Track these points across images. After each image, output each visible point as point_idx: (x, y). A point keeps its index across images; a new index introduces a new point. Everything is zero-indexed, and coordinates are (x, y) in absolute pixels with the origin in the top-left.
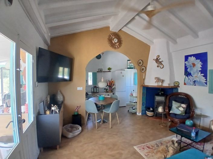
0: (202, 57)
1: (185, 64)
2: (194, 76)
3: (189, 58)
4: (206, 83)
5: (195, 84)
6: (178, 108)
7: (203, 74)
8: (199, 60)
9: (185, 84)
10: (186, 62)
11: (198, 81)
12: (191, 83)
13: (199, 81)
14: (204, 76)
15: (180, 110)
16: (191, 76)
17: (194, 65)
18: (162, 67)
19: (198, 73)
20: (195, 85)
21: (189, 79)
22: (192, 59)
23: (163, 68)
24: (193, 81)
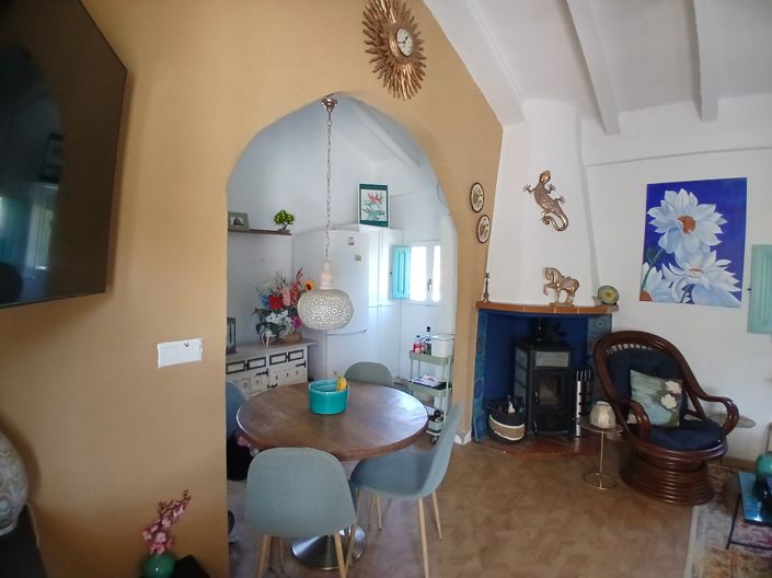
0: (726, 196)
1: (649, 218)
2: (687, 266)
3: (669, 194)
4: (738, 295)
5: (690, 296)
6: (657, 399)
7: (726, 262)
8: (713, 207)
9: (644, 297)
10: (652, 212)
11: (703, 287)
12: (675, 295)
13: (707, 286)
14: (730, 269)
15: (665, 408)
16: (675, 265)
17: (688, 224)
18: (560, 226)
19: (706, 257)
20: (691, 302)
21: (663, 278)
22: (683, 201)
23: (565, 227)
24: (684, 284)
